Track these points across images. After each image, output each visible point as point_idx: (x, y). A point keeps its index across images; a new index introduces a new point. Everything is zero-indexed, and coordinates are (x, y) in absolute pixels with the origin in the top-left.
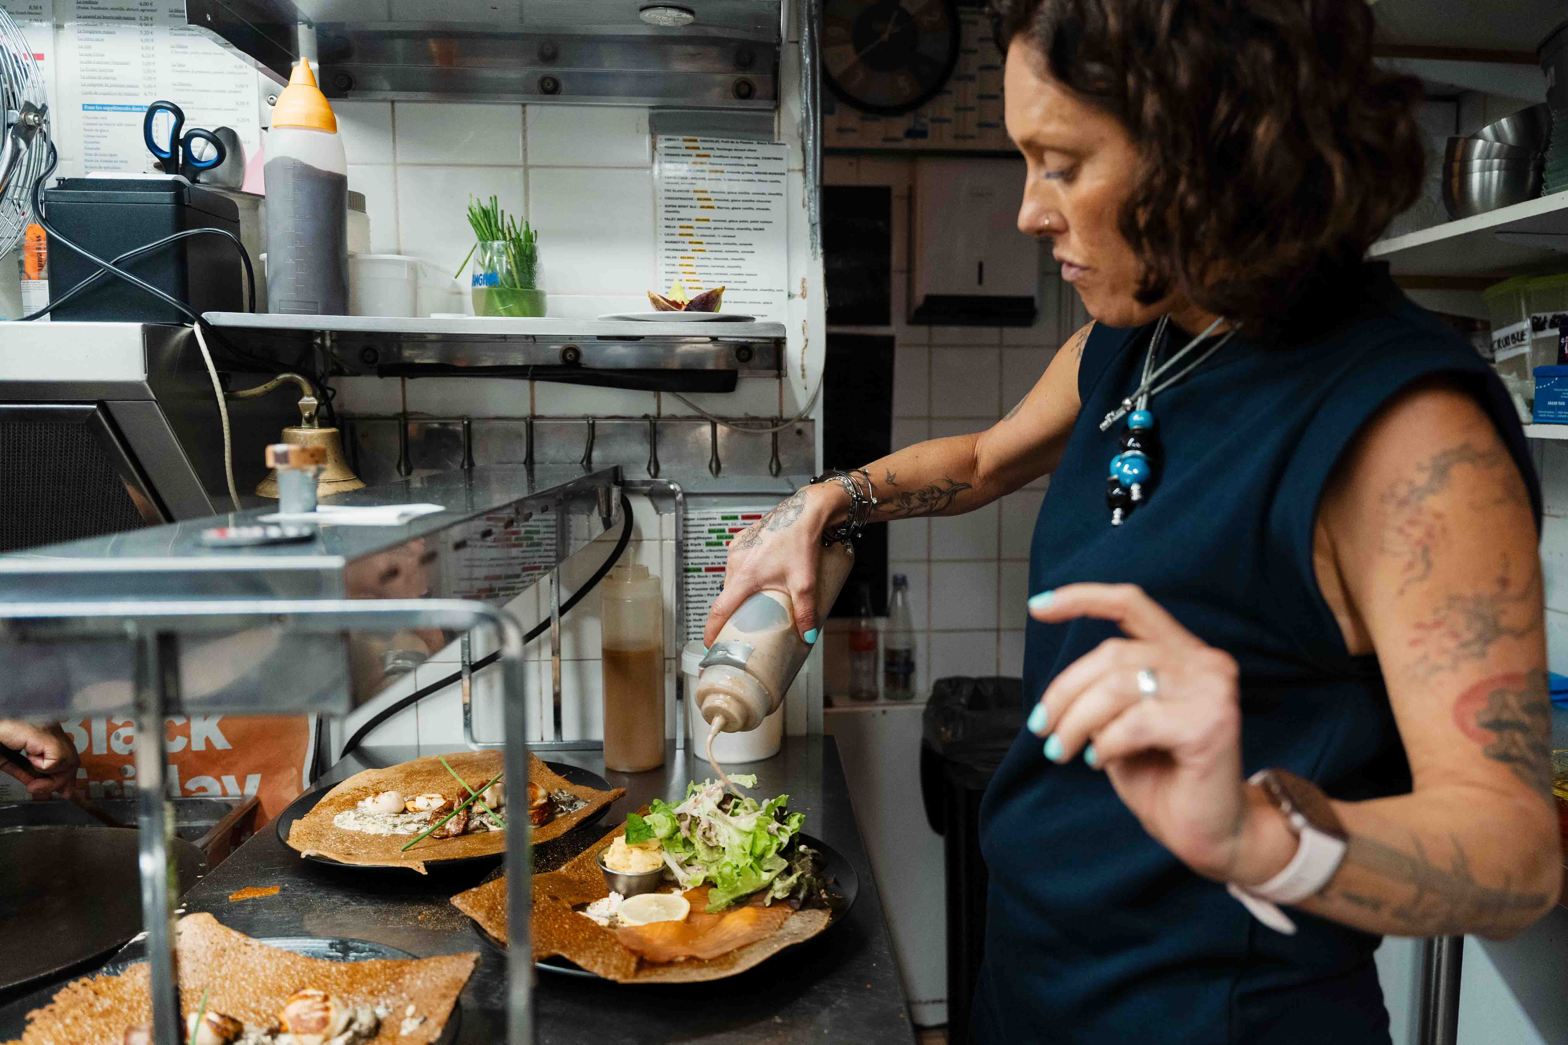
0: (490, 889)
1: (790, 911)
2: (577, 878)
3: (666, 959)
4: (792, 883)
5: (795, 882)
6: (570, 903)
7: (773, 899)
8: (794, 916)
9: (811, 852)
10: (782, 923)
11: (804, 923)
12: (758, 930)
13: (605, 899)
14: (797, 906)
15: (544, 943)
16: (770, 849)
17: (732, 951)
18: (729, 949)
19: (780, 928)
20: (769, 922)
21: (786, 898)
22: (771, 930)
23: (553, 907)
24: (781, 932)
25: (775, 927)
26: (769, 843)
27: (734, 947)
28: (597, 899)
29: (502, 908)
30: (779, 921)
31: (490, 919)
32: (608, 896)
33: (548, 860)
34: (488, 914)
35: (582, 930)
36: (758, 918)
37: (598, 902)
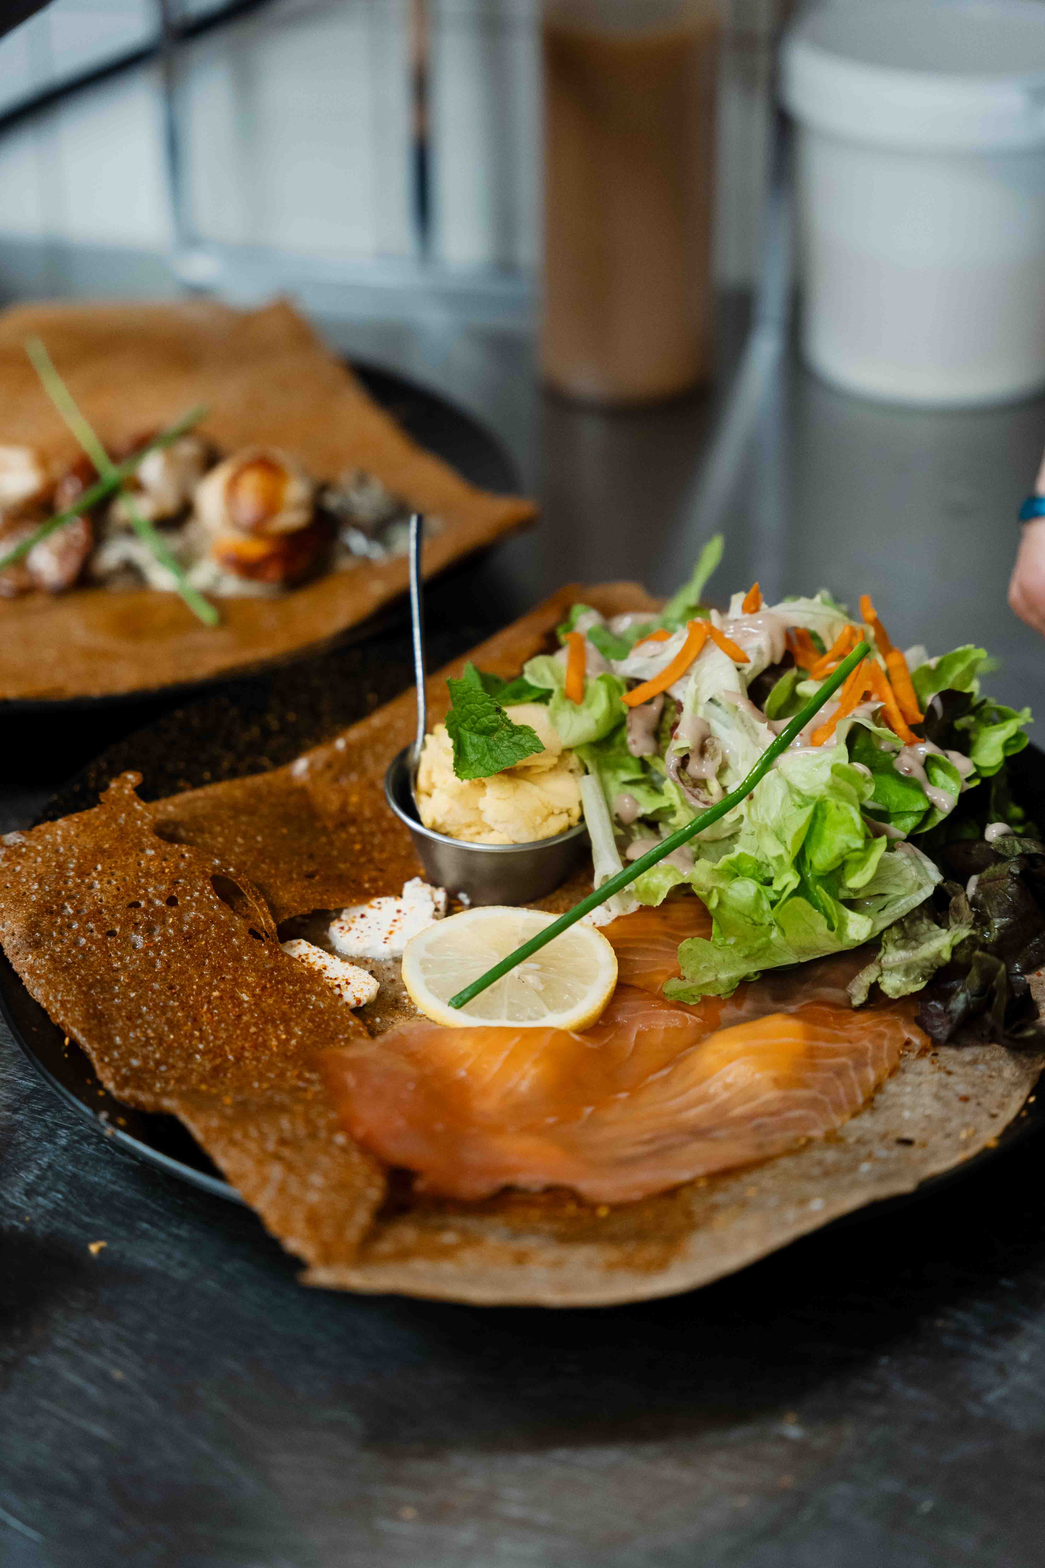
0: (54, 844)
1: (917, 1041)
2: (334, 803)
3: (482, 1187)
4: (938, 955)
5: (947, 956)
6: (274, 910)
7: (875, 989)
8: (925, 1064)
9: (1019, 850)
10: (879, 1088)
11: (946, 1104)
12: (799, 1104)
13: (388, 904)
14: (942, 1031)
15: (169, 1049)
16: (862, 861)
17: (691, 1184)
18: (685, 1176)
19: (870, 1103)
20: (840, 1072)
21: (914, 995)
22: (838, 1108)
23: (220, 925)
24: (867, 1123)
25: (852, 1101)
26: (859, 843)
27: (700, 1170)
28: (365, 896)
29: (78, 911)
30: (871, 1075)
31: (36, 945)
32: (398, 894)
33: (267, 733)
34: (33, 927)
35: (286, 1020)
36: (811, 1053)
37: (365, 909)
